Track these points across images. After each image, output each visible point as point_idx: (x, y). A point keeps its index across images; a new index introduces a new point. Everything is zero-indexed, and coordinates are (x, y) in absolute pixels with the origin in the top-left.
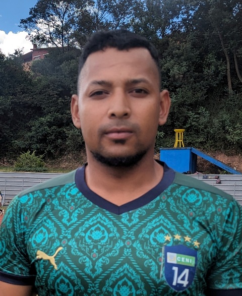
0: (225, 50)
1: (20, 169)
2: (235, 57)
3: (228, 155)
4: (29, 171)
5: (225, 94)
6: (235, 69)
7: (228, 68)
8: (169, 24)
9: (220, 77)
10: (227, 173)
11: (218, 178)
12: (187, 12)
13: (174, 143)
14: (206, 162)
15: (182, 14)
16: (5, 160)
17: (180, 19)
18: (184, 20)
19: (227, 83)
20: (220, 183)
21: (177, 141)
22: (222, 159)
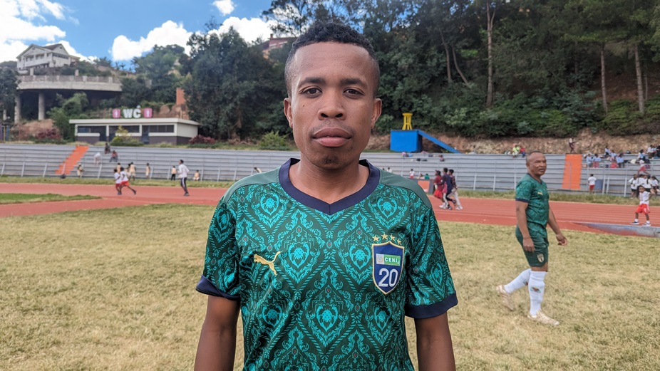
0: (445, 45)
1: (265, 147)
2: (453, 51)
3: (449, 136)
4: (274, 149)
5: (445, 83)
6: (453, 62)
7: (448, 60)
8: (396, 20)
9: (441, 69)
10: (449, 152)
11: (442, 156)
12: (411, 9)
13: (403, 125)
14: (430, 142)
15: (407, 11)
16: (249, 140)
17: (405, 16)
18: (409, 17)
19: (446, 73)
20: (443, 160)
21: (405, 124)
22: (444, 140)
